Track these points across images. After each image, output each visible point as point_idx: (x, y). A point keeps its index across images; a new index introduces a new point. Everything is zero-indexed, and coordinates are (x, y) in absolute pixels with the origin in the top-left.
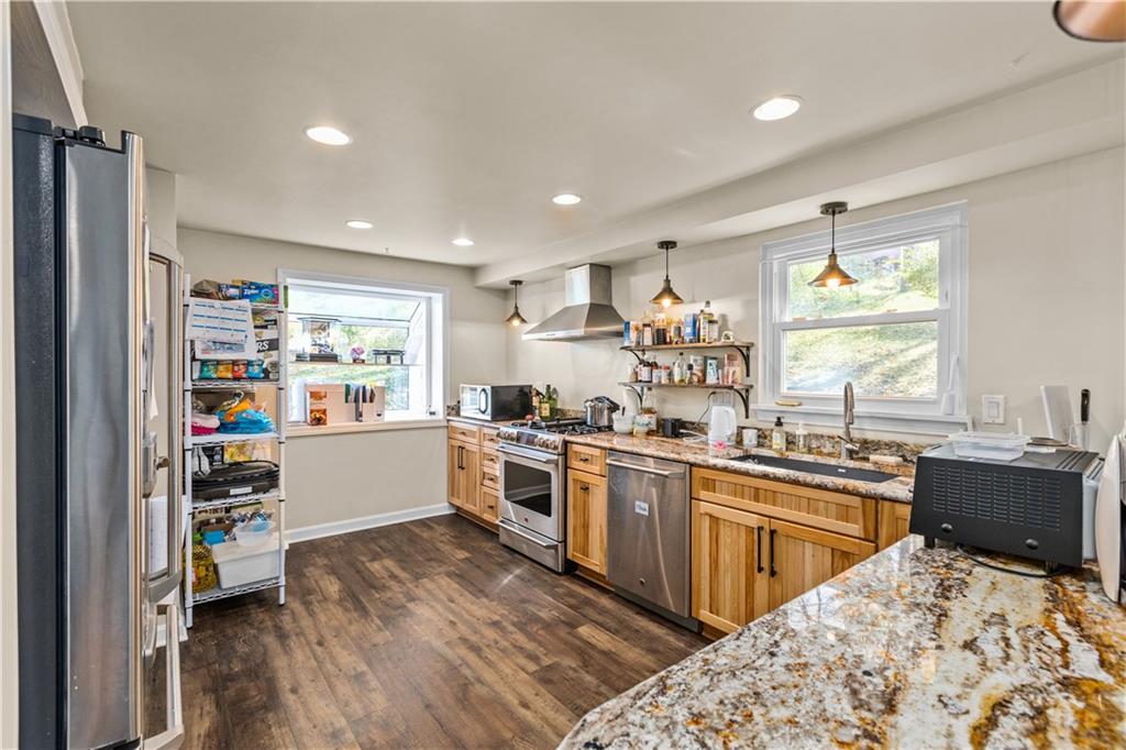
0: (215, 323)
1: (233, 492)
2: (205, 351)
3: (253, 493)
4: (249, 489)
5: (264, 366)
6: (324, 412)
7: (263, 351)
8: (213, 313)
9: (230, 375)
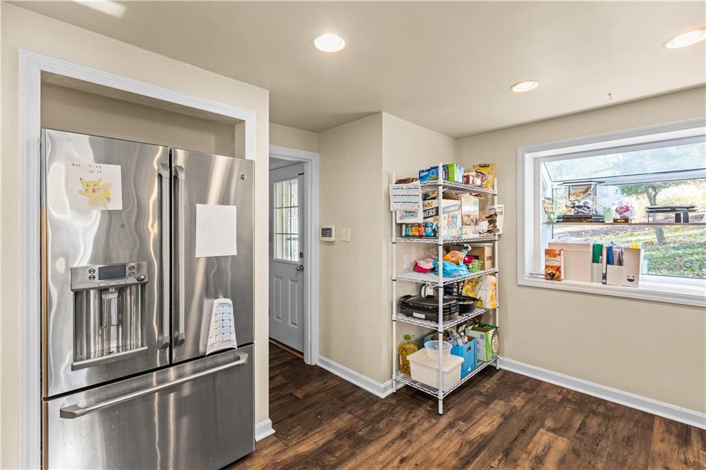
0: (405, 199)
1: (415, 314)
2: (401, 218)
3: (425, 319)
4: (423, 316)
5: (434, 228)
6: (558, 269)
7: (433, 216)
8: (404, 192)
9: (417, 234)
